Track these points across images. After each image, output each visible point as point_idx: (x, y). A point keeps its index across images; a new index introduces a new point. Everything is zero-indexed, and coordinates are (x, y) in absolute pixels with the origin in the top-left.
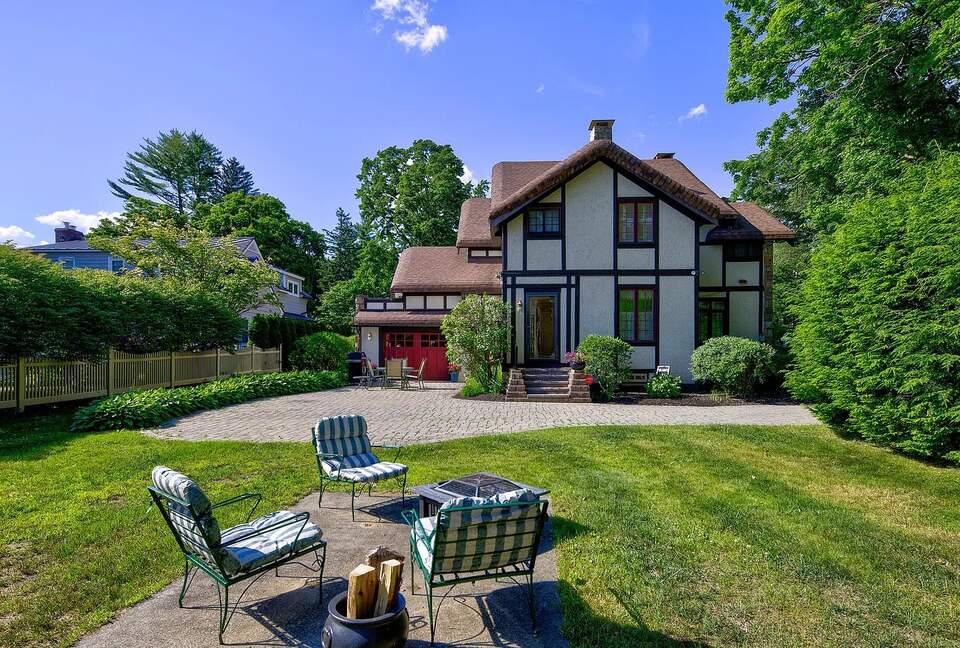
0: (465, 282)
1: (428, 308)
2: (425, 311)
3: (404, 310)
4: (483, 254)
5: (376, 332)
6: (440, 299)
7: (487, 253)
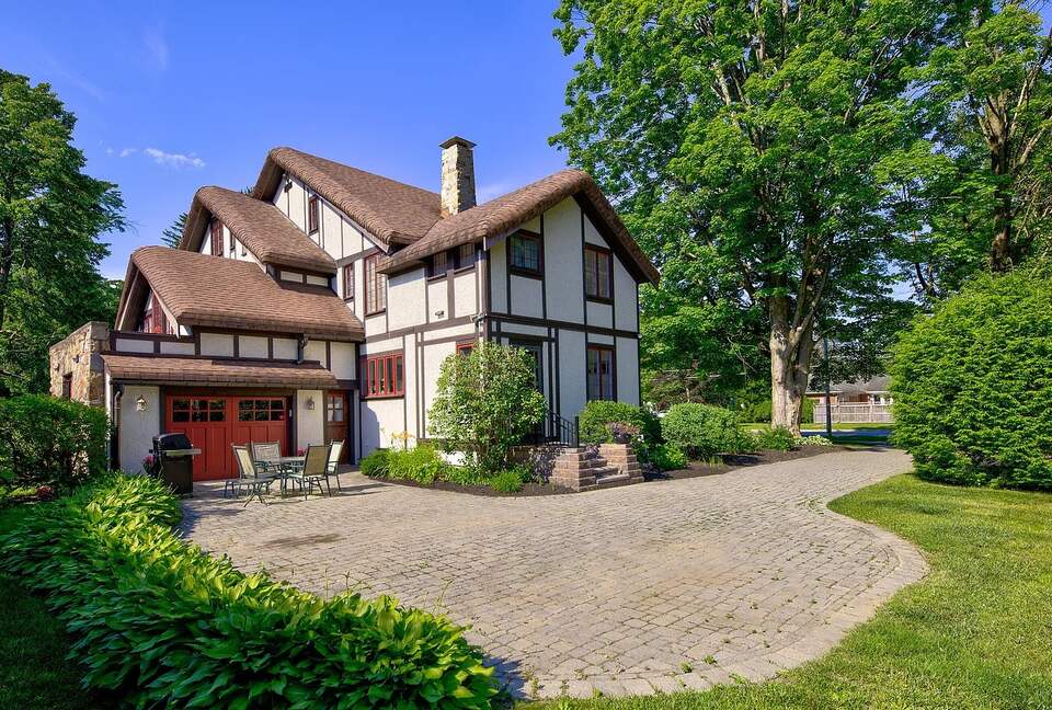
0: (287, 318)
1: (241, 355)
2: (236, 360)
3: (198, 356)
4: (298, 278)
5: (153, 396)
6: (264, 341)
7: (305, 279)
